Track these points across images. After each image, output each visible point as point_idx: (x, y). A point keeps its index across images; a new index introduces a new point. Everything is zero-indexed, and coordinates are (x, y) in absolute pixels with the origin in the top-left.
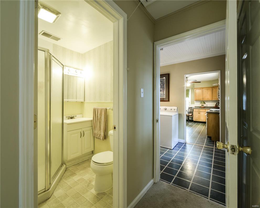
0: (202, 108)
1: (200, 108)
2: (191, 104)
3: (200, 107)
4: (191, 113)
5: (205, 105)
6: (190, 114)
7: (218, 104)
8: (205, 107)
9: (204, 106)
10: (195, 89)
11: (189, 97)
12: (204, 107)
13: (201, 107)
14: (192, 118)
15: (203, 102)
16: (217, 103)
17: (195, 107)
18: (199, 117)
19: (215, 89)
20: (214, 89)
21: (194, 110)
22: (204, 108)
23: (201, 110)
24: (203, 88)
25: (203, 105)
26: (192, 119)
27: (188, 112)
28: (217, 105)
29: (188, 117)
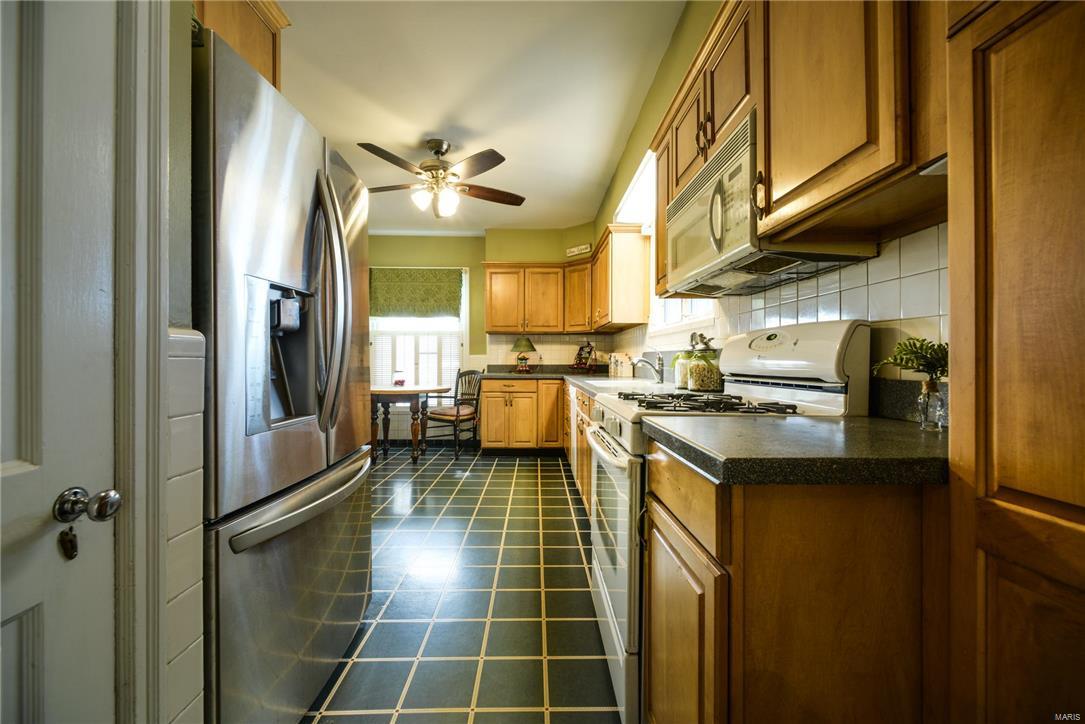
0: (520, 372)
1: (514, 375)
2: (471, 353)
3: (512, 369)
4: (471, 405)
5: (533, 359)
6: (466, 411)
7: (587, 350)
8: (533, 369)
9: (529, 363)
10: (489, 271)
11: (458, 315)
12: (530, 366)
13: (516, 366)
14: (475, 430)
15: (524, 343)
16: (581, 349)
17: (491, 368)
18: (509, 426)
19: (576, 274)
20: (571, 272)
21: (484, 389)
22: (528, 372)
23: (518, 385)
24: (523, 266)
25: (526, 355)
26: (475, 436)
27: (455, 397)
28: (584, 355)
29: (455, 427)
